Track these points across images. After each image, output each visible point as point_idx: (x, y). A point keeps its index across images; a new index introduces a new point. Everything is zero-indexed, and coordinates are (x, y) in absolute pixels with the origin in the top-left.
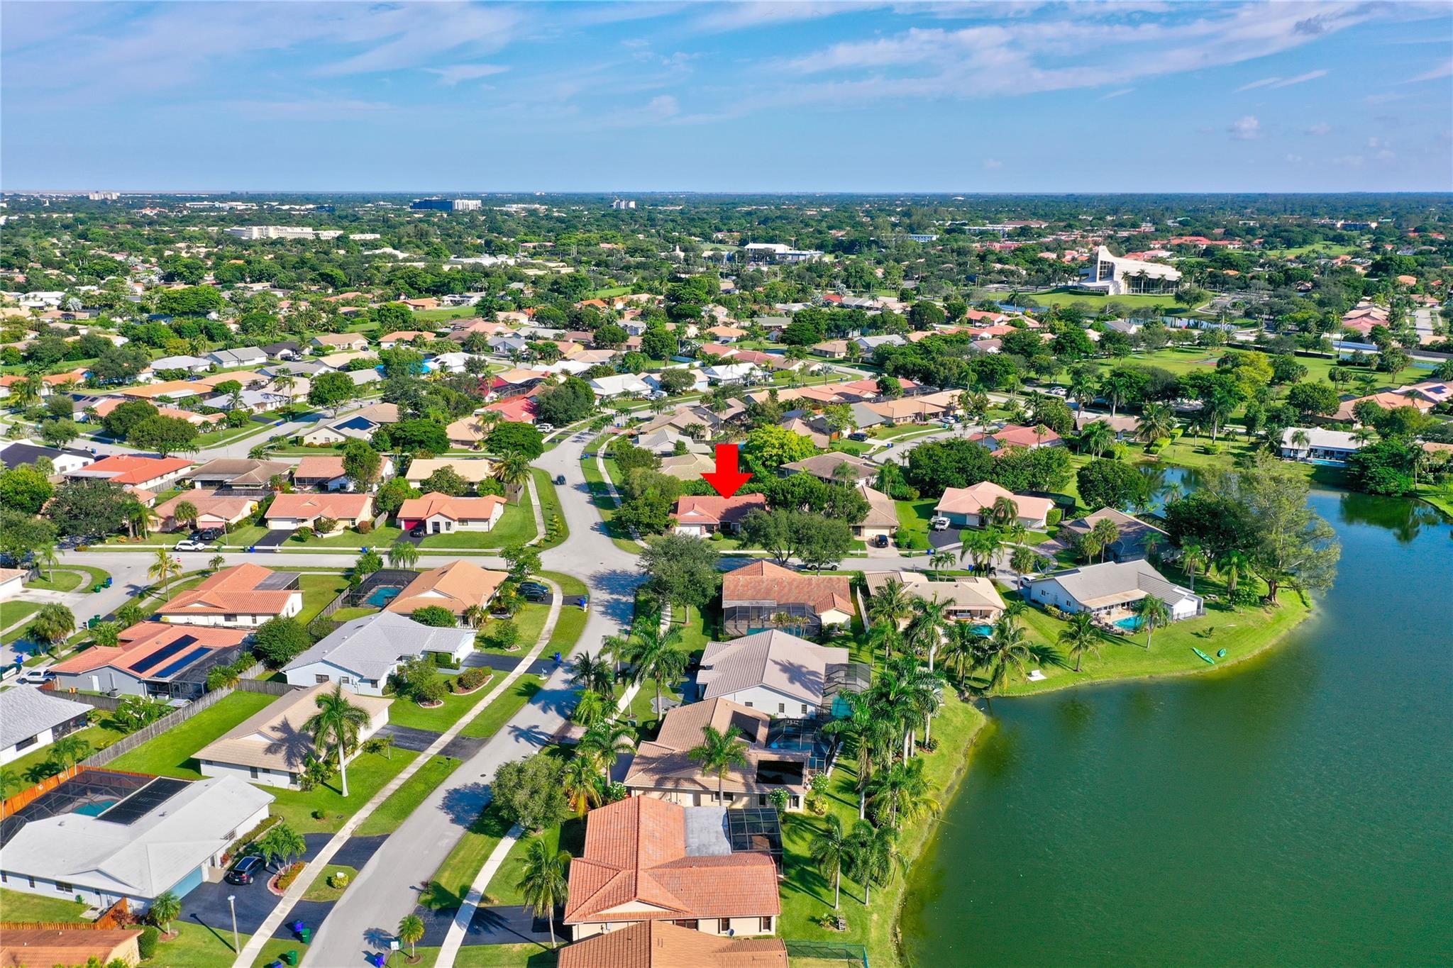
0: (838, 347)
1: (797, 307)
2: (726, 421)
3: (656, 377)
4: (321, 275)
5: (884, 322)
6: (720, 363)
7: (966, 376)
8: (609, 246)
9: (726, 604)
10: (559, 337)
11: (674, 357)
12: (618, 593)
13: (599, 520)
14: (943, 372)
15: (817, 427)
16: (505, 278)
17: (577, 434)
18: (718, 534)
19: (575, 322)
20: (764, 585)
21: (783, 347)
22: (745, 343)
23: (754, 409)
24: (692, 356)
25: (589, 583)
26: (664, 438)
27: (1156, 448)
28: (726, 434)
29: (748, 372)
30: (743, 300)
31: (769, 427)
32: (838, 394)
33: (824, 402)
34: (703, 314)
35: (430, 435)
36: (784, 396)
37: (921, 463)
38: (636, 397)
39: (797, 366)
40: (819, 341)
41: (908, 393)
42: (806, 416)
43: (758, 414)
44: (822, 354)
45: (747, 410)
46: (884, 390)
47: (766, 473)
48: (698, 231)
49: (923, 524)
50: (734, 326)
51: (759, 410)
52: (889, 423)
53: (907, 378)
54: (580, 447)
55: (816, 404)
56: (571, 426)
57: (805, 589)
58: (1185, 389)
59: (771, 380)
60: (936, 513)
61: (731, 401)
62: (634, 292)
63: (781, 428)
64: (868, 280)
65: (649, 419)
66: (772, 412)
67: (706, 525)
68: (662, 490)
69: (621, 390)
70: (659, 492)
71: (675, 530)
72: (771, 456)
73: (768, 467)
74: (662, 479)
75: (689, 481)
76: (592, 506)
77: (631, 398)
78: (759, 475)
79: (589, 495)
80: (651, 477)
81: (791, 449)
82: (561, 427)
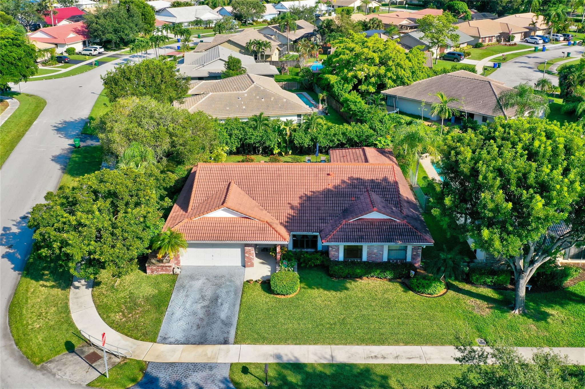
2: (294, 42)
3: (229, 9)
17: (127, 57)
18: (287, 272)
28: (295, 55)
47: (364, 105)
52: (476, 43)
61: (300, 23)
67: (255, 246)
68: (173, 144)
69: (193, 19)
70: (166, 146)
71: (177, 258)
72: (367, 77)
73: (364, 94)
74: (173, 120)
75: (236, 119)
76: (57, 167)
77: (203, 26)
78: (353, 107)
79: (71, 142)
80: (151, 117)
81: (398, 65)
82: (114, 50)
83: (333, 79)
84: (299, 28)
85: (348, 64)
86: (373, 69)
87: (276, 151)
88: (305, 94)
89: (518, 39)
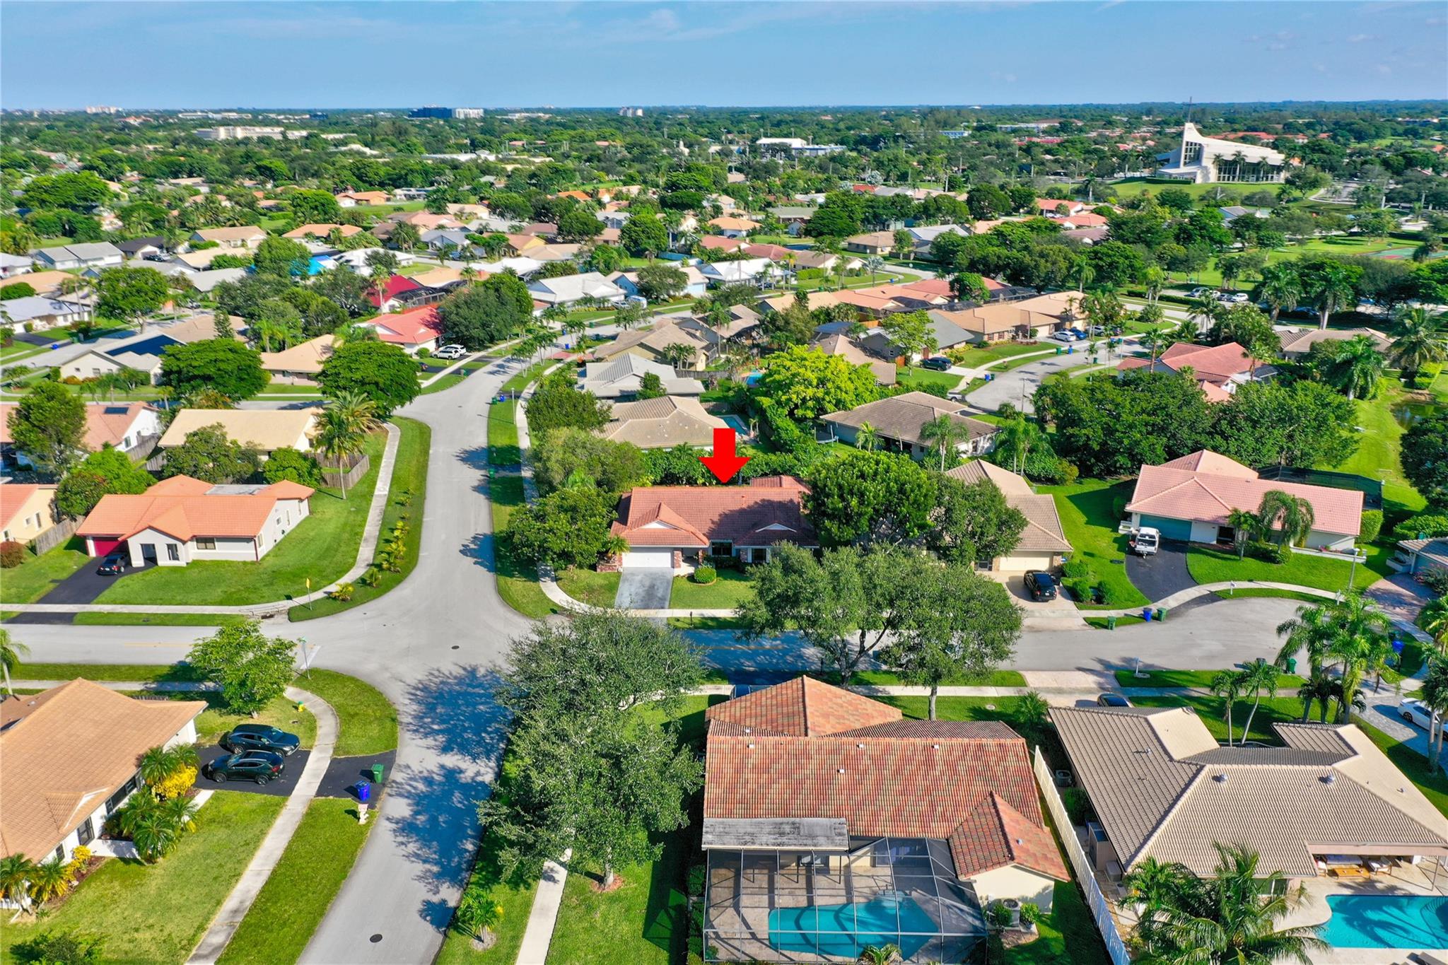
0: (883, 241)
1: (821, 198)
2: (729, 340)
3: (632, 277)
4: (258, 168)
5: (939, 209)
6: (724, 259)
7: (1079, 272)
8: (606, 144)
9: (710, 841)
10: (516, 230)
11: (661, 253)
12: (464, 749)
13: (484, 528)
14: (1044, 267)
15: (874, 348)
16: (476, 171)
17: (500, 362)
18: (707, 569)
19: (541, 213)
20: (812, 766)
21: (809, 241)
22: (757, 237)
23: (773, 321)
24: (687, 252)
25: (407, 708)
26: (628, 369)
27: (1425, 380)
28: (728, 360)
29: (762, 270)
30: (755, 190)
31: (798, 350)
32: (895, 299)
33: (876, 311)
34: (705, 203)
35: (223, 366)
36: (818, 301)
37: (1085, 416)
38: (600, 304)
39: (831, 262)
40: (854, 232)
41: (993, 297)
42: (854, 332)
43: (778, 329)
44: (860, 250)
45: (762, 322)
46: (962, 293)
47: (797, 432)
48: (705, 131)
49: (1102, 539)
50: (745, 218)
51: (780, 323)
52: (978, 341)
53: (988, 276)
54: (498, 382)
55: (864, 314)
56: (496, 348)
57: (920, 782)
58: (1429, 287)
59: (794, 282)
60: (1127, 516)
61: (737, 309)
62: (625, 184)
63: (819, 350)
64: (903, 170)
65: (613, 338)
66: (801, 325)
67: (682, 550)
68: (604, 472)
69: (580, 295)
70: (598, 475)
71: (620, 560)
72: (804, 400)
73: (800, 421)
74: (603, 450)
75: (659, 449)
76: (482, 497)
77: (595, 306)
78: (783, 435)
79: (483, 472)
80: (584, 447)
81: (839, 388)
82: (479, 350)
83: (766, 402)
84: (735, 317)
85: (785, 386)
86: (810, 392)
87: (700, 481)
88: (736, 417)
89: (1043, 334)
